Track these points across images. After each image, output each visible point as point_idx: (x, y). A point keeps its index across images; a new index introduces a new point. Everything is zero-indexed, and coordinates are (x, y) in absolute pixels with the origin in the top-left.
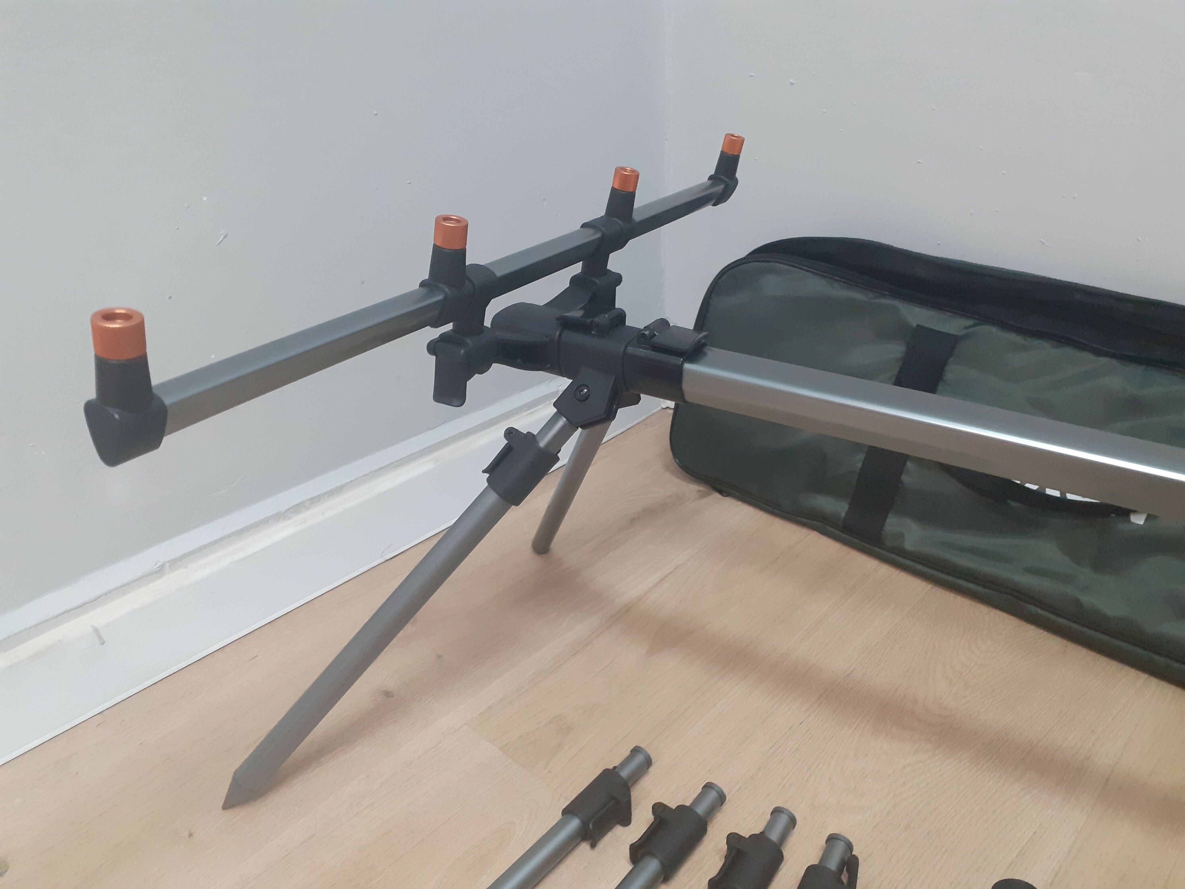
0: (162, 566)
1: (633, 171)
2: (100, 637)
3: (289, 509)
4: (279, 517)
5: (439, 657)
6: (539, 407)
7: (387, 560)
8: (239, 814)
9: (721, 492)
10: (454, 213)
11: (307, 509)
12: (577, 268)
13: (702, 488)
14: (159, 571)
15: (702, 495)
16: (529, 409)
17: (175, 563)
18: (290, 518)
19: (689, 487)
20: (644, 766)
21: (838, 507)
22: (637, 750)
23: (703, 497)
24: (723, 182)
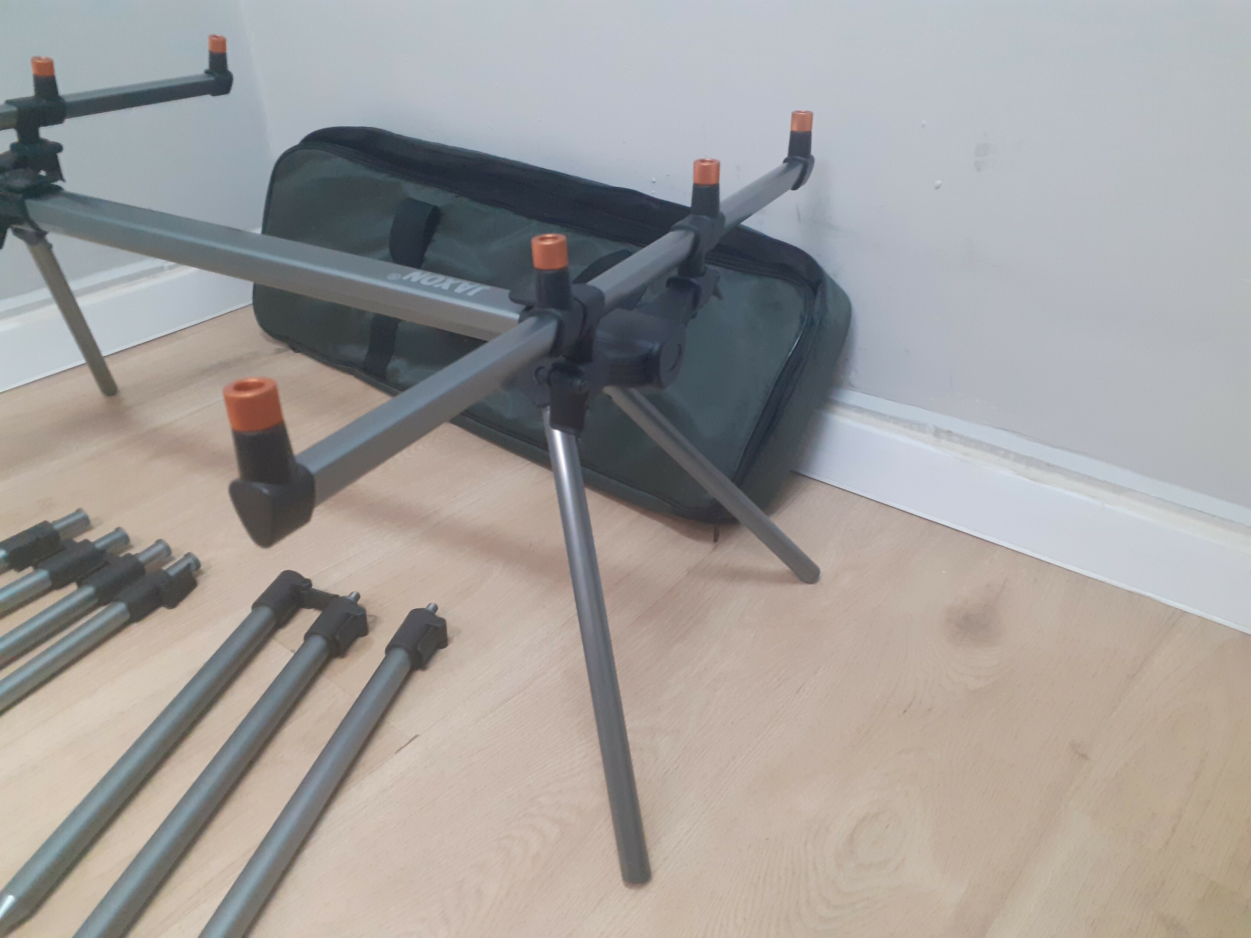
1: (48, 59)
9: (294, 349)
13: (281, 347)
19: (271, 346)
20: (84, 523)
21: (360, 353)
22: (79, 511)
23: (280, 352)
24: (214, 75)
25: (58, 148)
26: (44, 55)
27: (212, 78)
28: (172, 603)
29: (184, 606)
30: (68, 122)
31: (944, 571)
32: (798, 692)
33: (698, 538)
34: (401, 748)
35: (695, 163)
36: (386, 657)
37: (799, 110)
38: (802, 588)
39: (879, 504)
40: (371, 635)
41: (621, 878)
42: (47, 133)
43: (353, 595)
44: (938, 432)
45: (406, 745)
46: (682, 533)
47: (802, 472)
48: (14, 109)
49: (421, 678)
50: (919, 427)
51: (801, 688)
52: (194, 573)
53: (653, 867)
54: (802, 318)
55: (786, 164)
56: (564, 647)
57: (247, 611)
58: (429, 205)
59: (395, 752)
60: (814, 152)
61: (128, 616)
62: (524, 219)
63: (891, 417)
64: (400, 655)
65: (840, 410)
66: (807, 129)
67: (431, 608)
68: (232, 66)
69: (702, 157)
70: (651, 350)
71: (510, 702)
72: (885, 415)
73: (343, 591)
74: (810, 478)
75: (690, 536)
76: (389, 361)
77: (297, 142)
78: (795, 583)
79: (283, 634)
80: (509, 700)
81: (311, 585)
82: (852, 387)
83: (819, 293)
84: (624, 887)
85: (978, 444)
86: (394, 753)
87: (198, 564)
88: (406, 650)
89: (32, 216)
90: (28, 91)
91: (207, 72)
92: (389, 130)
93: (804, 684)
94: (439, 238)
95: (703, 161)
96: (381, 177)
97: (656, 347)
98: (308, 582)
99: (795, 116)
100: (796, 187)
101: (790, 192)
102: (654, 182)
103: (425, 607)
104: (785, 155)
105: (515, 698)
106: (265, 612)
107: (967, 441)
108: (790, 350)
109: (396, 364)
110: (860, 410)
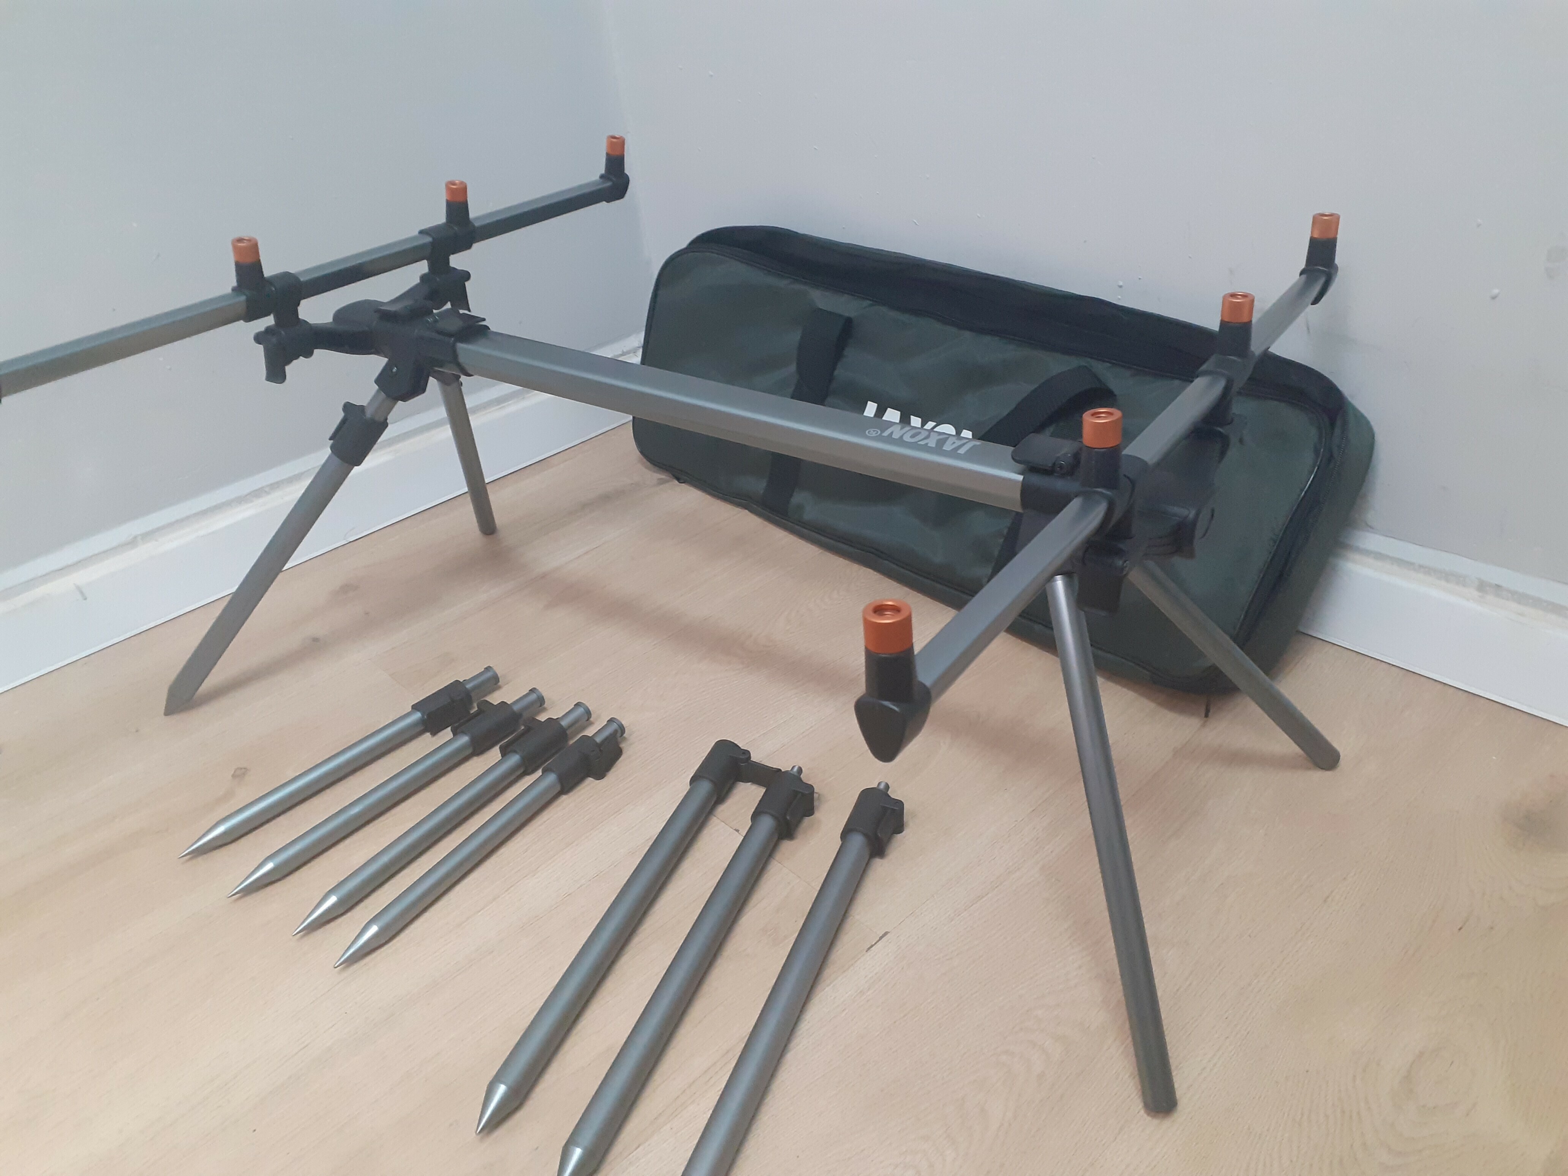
0: (135, 537)
1: (462, 183)
2: (82, 593)
3: (249, 494)
4: (241, 500)
5: (367, 613)
6: (510, 402)
7: (351, 542)
8: (176, 718)
9: (678, 479)
10: (245, 234)
11: (268, 493)
12: (423, 267)
13: (663, 477)
14: (132, 543)
15: (661, 482)
16: (498, 404)
17: (147, 536)
18: (252, 501)
19: (653, 476)
20: (492, 681)
21: (758, 485)
22: (488, 669)
23: (661, 484)
24: (611, 180)
25: (467, 276)
26: (457, 179)
27: (609, 184)
28: (600, 774)
29: (612, 776)
30: (476, 246)
31: (1495, 757)
32: (1325, 901)
33: (1182, 711)
34: (872, 946)
35: (1224, 298)
36: (842, 844)
37: (1321, 212)
38: (1318, 776)
39: (1404, 672)
40: (817, 815)
41: (1141, 1105)
42: (457, 261)
43: (795, 769)
44: (1482, 587)
45: (875, 943)
46: (1161, 704)
47: (1302, 629)
48: (428, 239)
49: (880, 868)
50: (1460, 579)
51: (1328, 897)
52: (619, 739)
53: (1178, 1094)
54: (1316, 452)
55: (1304, 276)
56: (1037, 839)
57: (684, 786)
58: (840, 316)
59: (866, 949)
60: (1337, 261)
61: (558, 788)
62: (954, 330)
63: (1421, 566)
64: (857, 841)
65: (1357, 557)
66: (1331, 236)
67: (882, 786)
68: (630, 168)
69: (1231, 291)
70: (1187, 517)
71: (984, 899)
72: (1412, 564)
73: (784, 764)
74: (1310, 635)
75: (1172, 708)
76: (791, 496)
77: (684, 245)
78: (1309, 769)
79: (723, 810)
80: (983, 897)
81: (750, 757)
82: (1370, 528)
83: (1339, 423)
84: (1145, 1115)
85: (1537, 603)
86: (865, 951)
87: (622, 729)
88: (866, 835)
89: (462, 359)
90: (439, 217)
91: (602, 177)
92: (795, 230)
93: (1332, 892)
94: (851, 354)
95: (1233, 295)
96: (782, 283)
97: (1192, 514)
98: (747, 753)
99: (1318, 220)
100: (1316, 301)
101: (1311, 308)
102: (1121, 287)
103: (875, 785)
104: (1303, 265)
105: (990, 895)
106: (705, 787)
107: (1520, 598)
108: (1302, 490)
109: (799, 498)
110: (1379, 556)
